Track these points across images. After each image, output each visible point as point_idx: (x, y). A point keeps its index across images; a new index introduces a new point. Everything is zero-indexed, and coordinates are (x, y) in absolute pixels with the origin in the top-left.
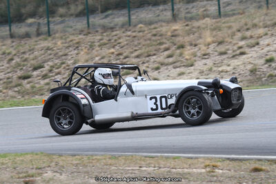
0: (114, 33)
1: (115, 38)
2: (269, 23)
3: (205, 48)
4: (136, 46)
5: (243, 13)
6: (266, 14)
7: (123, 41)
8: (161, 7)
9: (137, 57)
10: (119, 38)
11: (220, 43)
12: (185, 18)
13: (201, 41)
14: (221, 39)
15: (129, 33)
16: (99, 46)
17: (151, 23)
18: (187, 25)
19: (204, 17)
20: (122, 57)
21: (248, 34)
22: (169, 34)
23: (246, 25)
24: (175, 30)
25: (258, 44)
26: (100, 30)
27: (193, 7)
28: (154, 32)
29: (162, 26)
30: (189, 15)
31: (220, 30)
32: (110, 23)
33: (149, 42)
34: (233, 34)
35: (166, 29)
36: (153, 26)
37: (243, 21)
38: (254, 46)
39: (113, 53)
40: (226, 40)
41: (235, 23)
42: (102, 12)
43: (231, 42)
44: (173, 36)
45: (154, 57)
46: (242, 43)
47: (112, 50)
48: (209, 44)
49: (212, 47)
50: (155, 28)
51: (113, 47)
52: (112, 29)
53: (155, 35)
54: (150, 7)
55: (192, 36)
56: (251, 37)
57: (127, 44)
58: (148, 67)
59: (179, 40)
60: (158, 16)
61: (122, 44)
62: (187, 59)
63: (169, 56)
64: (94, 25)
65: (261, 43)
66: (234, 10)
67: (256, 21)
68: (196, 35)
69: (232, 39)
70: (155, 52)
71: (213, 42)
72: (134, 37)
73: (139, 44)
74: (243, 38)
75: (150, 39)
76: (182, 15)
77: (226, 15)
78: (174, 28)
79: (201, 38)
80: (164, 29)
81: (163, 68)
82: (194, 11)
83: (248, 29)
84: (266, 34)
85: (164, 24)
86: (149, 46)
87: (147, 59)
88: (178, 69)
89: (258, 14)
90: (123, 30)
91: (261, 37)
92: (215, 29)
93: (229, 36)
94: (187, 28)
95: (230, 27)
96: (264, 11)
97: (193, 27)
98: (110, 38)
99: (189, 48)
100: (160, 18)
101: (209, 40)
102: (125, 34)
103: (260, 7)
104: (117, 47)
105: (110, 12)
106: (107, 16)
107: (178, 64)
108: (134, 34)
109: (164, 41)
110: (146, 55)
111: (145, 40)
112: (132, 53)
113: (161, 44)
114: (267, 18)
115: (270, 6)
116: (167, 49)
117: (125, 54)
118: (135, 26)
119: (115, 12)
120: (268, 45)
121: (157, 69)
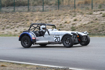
0: (8, 14)
1: (8, 16)
2: (57, 15)
3: (35, 21)
4: (14, 19)
5: (51, 11)
6: (57, 12)
7: (10, 17)
8: (26, 7)
9: (13, 23)
10: (9, 16)
11: (40, 20)
12: (32, 11)
13: (35, 19)
14: (41, 19)
15: (13, 14)
16: (2, 18)
17: (21, 12)
18: (32, 13)
19: (38, 11)
20: (8, 22)
21: (50, 18)
22: (25, 16)
23: (50, 15)
24: (28, 15)
25: (52, 21)
26: (4, 13)
27: (36, 8)
28: (21, 15)
29: (24, 13)
30: (33, 10)
31: (42, 16)
32: (8, 11)
33: (18, 18)
34: (45, 18)
35: (25, 14)
36: (21, 13)
37: (49, 14)
38: (50, 22)
39: (6, 21)
40: (42, 19)
41: (47, 14)
42: (7, 7)
43: (43, 20)
44: (26, 17)
45: (19, 23)
46: (47, 21)
47: (6, 20)
48: (36, 20)
49: (37, 21)
50: (22, 14)
51: (7, 19)
52: (8, 13)
53: (21, 16)
54: (22, 6)
55: (32, 17)
56: (51, 19)
57: (11, 18)
58: (15, 26)
59: (28, 18)
60: (24, 9)
61: (10, 18)
62: (28, 25)
63: (23, 23)
64: (3, 11)
65: (53, 21)
66: (48, 10)
67: (53, 14)
68: (34, 17)
69: (44, 19)
70: (19, 22)
71: (38, 20)
72: (14, 16)
73: (15, 18)
74: (48, 19)
75: (19, 17)
76: (31, 10)
77: (45, 11)
78: (27, 14)
79: (35, 18)
80: (24, 14)
81: (20, 27)
82: (36, 9)
83: (50, 16)
84: (55, 18)
85: (25, 12)
86: (18, 19)
87: (16, 23)
88: (24, 28)
89: (55, 12)
90: (12, 13)
91: (53, 19)
92: (40, 15)
93: (44, 18)
94: (32, 14)
95: (45, 15)
96: (57, 11)
97: (34, 14)
98: (6, 16)
99: (30, 21)
100: (24, 10)
101: (37, 19)
102: (11, 15)
103: (56, 9)
104: (8, 19)
105: (9, 7)
106: (8, 8)
107: (25, 26)
108: (14, 15)
109: (23, 18)
110: (16, 22)
111: (17, 17)
112: (12, 21)
113: (22, 19)
114: (57, 13)
115: (59, 9)
116: (23, 21)
117: (10, 21)
118: (16, 12)
119: (11, 7)
120: (55, 22)
121: (18, 27)
